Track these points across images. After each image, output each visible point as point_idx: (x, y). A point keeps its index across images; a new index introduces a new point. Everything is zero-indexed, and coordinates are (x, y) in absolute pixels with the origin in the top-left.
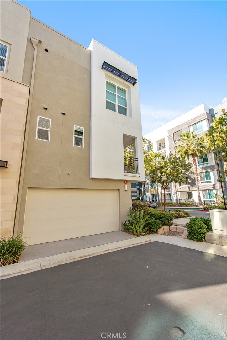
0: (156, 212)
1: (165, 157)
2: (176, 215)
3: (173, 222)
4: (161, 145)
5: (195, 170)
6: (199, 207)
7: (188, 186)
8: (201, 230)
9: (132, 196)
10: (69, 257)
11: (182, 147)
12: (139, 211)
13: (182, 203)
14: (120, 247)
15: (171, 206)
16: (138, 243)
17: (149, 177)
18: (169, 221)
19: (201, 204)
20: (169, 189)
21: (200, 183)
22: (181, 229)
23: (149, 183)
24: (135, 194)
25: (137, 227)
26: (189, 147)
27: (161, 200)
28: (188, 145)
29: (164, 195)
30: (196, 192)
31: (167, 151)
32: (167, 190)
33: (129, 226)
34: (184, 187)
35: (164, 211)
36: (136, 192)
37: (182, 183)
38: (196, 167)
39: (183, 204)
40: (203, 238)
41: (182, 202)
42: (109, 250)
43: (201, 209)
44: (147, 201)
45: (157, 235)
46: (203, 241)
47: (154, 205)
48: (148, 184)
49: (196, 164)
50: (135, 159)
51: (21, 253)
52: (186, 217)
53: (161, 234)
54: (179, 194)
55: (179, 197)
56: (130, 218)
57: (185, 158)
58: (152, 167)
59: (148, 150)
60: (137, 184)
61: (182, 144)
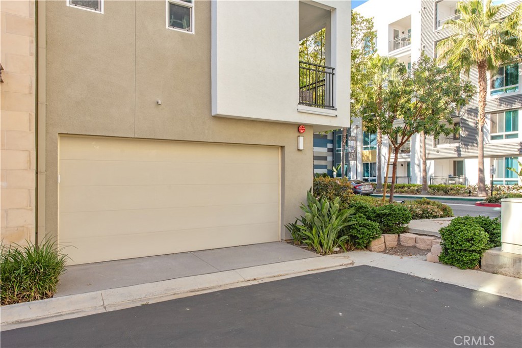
0: (370, 203)
1: (407, 68)
2: (419, 211)
3: (410, 227)
4: (399, 35)
5: (482, 104)
6: (477, 196)
7: (457, 145)
8: (473, 244)
9: (315, 167)
10: (166, 290)
11: (455, 41)
12: (330, 199)
13: (436, 187)
14: (281, 273)
15: (409, 194)
16: (322, 269)
17: (359, 121)
18: (399, 224)
19: (483, 189)
20: (409, 152)
21: (489, 138)
22: (425, 242)
23: (360, 137)
24: (323, 163)
25: (322, 234)
26: (475, 41)
27: (385, 178)
28: (471, 36)
29: (395, 165)
30: (476, 161)
31: (412, 54)
32: (403, 154)
33: (304, 232)
34: (448, 148)
35: (390, 201)
36: (325, 158)
37: (442, 135)
38: (485, 97)
39: (437, 189)
40: (476, 263)
41: (437, 185)
42: (255, 280)
43: (482, 200)
44: (351, 179)
45: (368, 252)
46: (473, 269)
47: (367, 189)
48: (356, 139)
49: (485, 90)
50: (327, 70)
51: (58, 278)
52: (441, 217)
53: (377, 250)
54: (431, 164)
55: (431, 172)
56: (307, 214)
57: (459, 72)
58: (369, 95)
59: (364, 48)
60: (328, 138)
61: (457, 35)
